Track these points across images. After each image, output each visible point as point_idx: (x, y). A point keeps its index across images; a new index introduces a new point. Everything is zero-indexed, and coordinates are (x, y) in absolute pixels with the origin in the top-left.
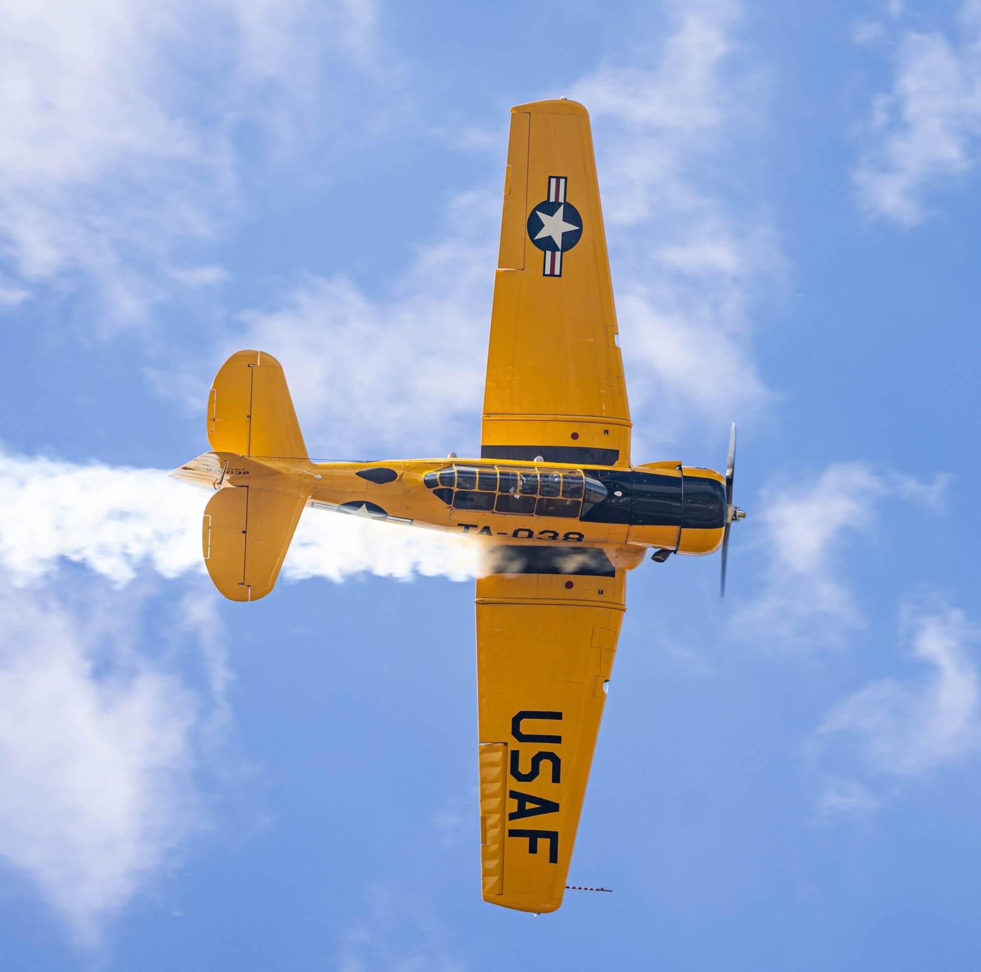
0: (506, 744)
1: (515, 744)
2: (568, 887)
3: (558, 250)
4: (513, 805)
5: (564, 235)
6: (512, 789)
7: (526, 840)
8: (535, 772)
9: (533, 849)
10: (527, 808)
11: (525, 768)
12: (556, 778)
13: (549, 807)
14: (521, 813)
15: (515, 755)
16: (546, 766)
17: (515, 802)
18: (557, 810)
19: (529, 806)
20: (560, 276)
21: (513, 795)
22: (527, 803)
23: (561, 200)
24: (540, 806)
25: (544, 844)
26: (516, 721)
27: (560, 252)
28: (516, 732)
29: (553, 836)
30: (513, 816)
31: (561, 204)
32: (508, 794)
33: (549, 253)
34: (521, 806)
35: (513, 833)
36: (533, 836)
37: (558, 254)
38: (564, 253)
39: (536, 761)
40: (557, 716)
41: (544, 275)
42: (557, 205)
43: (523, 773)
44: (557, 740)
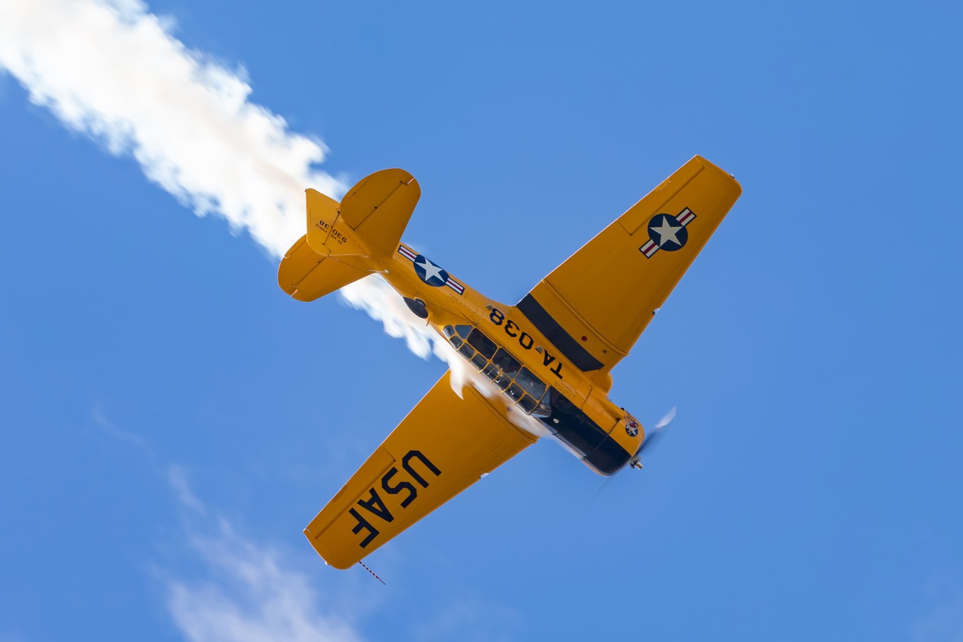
0: (394, 461)
1: (399, 465)
2: (361, 563)
3: (659, 245)
4: (367, 497)
5: (669, 241)
6: (374, 488)
7: (357, 522)
8: (395, 491)
9: (356, 530)
10: (373, 506)
11: (393, 483)
12: (405, 504)
13: (387, 516)
14: (367, 505)
15: (394, 471)
16: (405, 493)
17: (370, 496)
18: (390, 521)
19: (376, 505)
20: (648, 258)
21: (373, 491)
22: (376, 503)
23: (683, 224)
24: (381, 511)
25: (365, 533)
26: (412, 454)
27: (659, 247)
28: (406, 460)
29: (374, 533)
30: (361, 503)
31: (681, 225)
32: (370, 488)
33: (652, 242)
34: (371, 501)
35: (353, 512)
36: (363, 523)
37: (657, 247)
38: (660, 250)
39: (403, 485)
40: (437, 472)
41: (640, 249)
42: (678, 224)
43: (389, 485)
44: (425, 484)
